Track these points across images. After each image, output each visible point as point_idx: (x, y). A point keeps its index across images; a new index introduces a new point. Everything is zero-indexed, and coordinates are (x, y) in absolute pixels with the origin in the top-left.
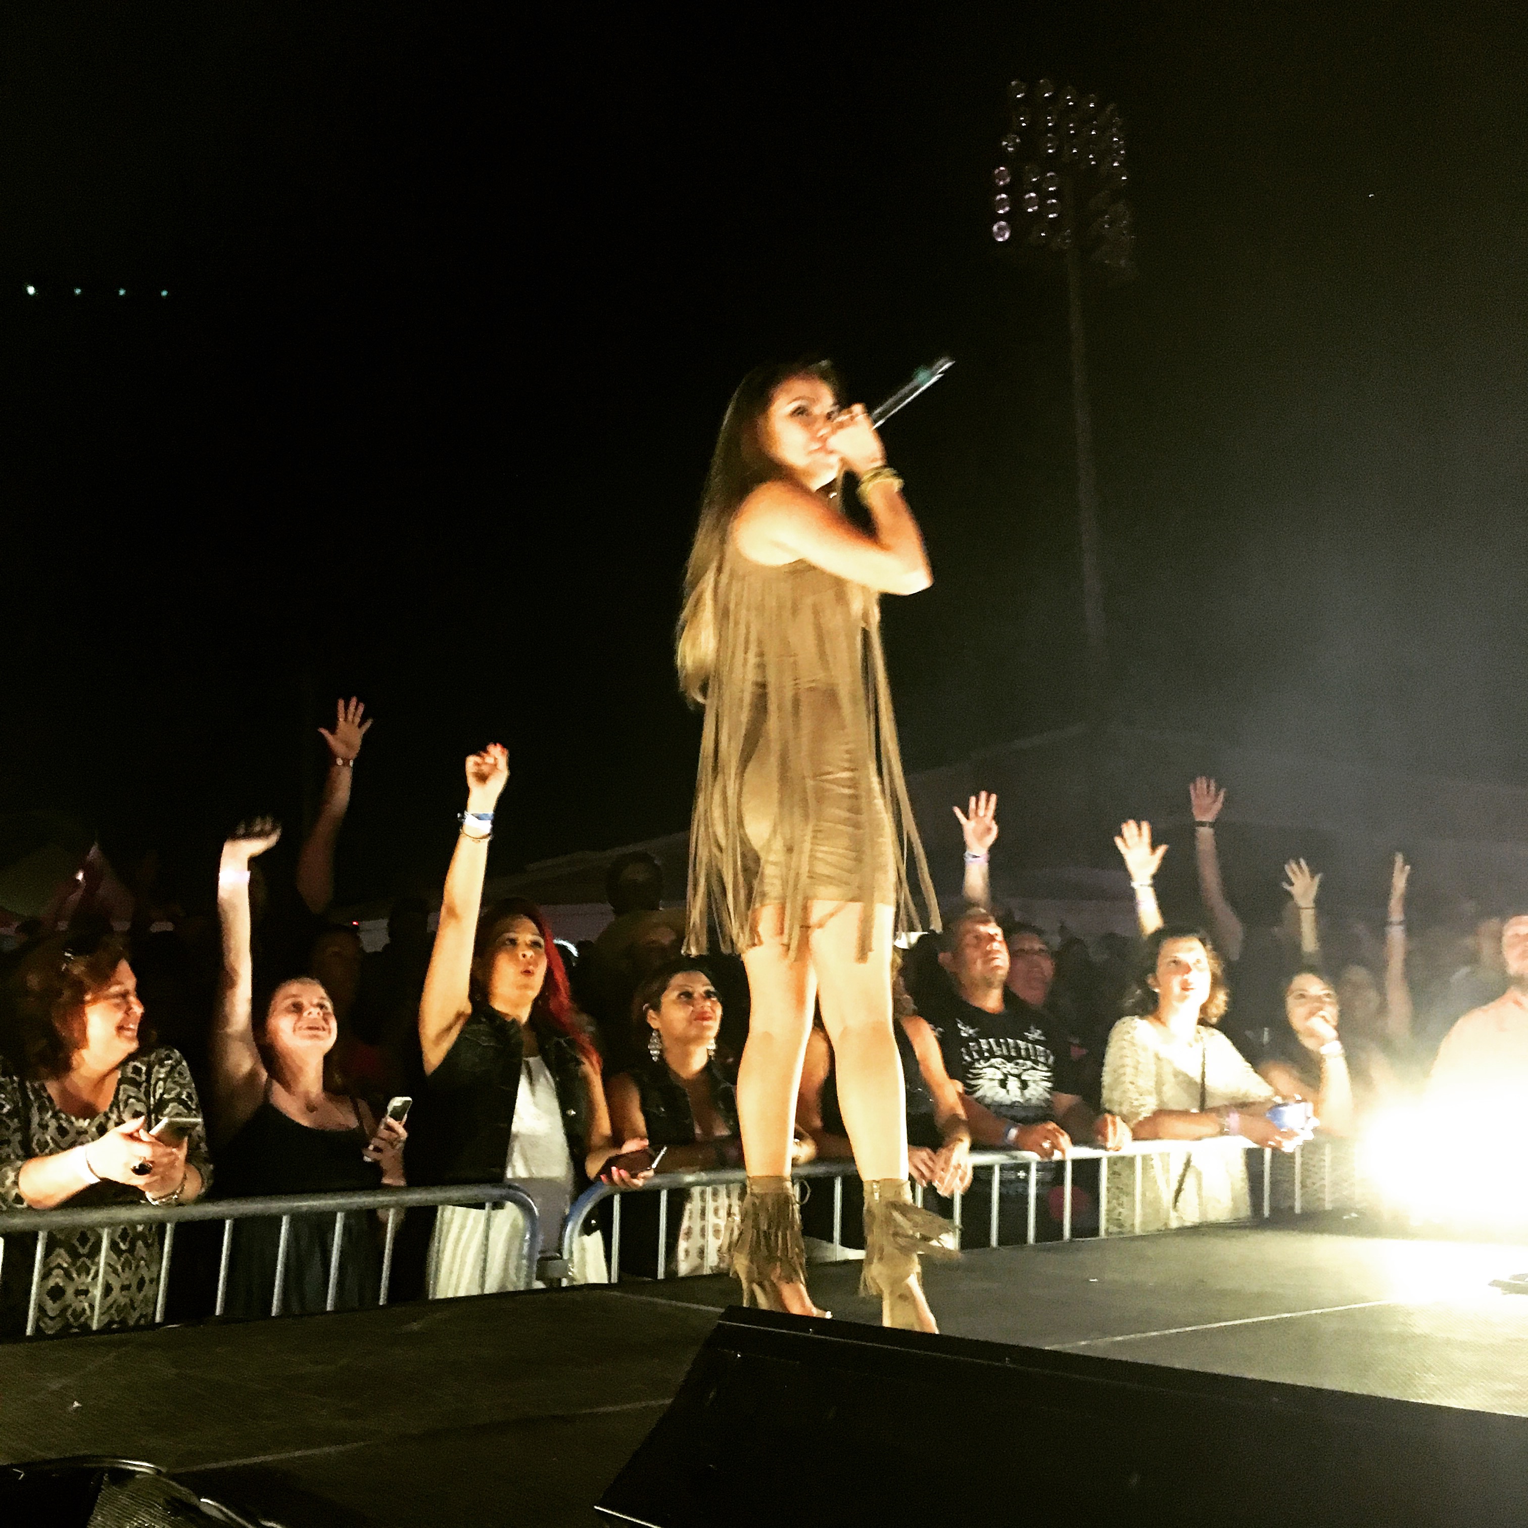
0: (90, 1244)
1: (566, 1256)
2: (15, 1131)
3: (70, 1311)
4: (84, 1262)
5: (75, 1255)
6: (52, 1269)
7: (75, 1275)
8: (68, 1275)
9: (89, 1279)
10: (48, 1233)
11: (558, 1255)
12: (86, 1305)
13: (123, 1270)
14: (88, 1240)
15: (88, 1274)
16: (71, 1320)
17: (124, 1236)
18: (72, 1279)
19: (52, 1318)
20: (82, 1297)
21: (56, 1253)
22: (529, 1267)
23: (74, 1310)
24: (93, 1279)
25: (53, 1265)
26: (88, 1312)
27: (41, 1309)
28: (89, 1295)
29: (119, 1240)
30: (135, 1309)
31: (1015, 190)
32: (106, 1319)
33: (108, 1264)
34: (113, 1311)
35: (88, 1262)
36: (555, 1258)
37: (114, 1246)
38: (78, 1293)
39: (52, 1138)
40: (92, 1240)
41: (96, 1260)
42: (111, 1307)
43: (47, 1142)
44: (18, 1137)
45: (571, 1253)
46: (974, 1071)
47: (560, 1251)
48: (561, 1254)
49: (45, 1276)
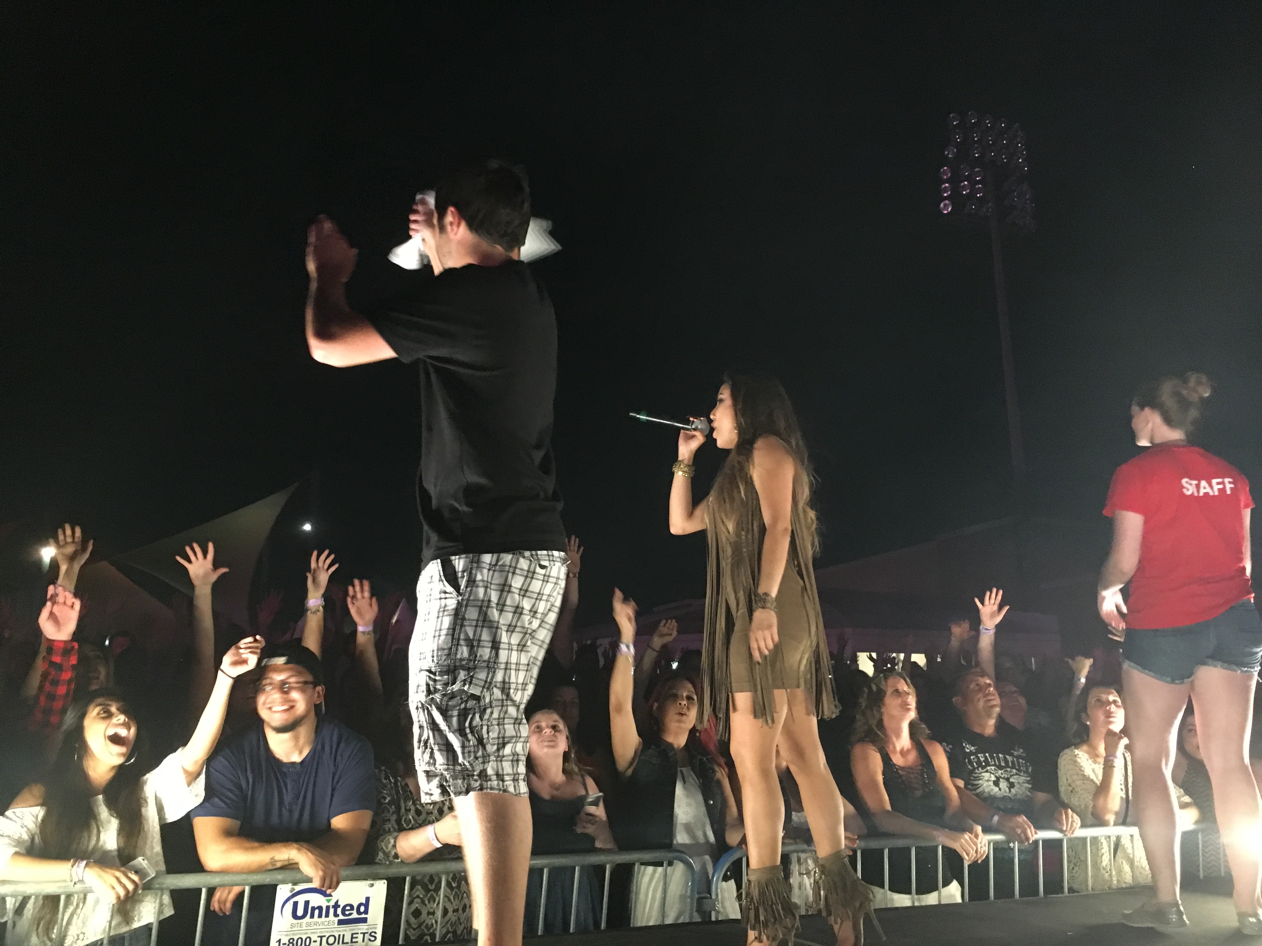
0: (435, 883)
1: (714, 897)
2: (393, 813)
3: (425, 924)
4: (432, 894)
5: (427, 890)
6: (414, 898)
7: (427, 902)
8: (423, 902)
9: (435, 905)
10: (412, 877)
11: (709, 896)
12: (434, 921)
13: (454, 899)
14: (434, 880)
15: (434, 902)
16: (426, 930)
17: (454, 878)
18: (425, 905)
19: (414, 929)
20: (431, 916)
21: (416, 888)
22: (692, 904)
23: (427, 924)
24: (437, 905)
25: (415, 896)
26: (434, 925)
27: (407, 922)
28: (435, 915)
29: (451, 881)
30: (461, 924)
31: (955, 180)
32: (444, 931)
33: (446, 896)
34: (449, 925)
35: (435, 895)
36: (706, 898)
37: (448, 884)
38: (429, 913)
39: (412, 817)
40: (436, 880)
41: (439, 893)
42: (447, 923)
43: (410, 820)
44: (394, 817)
45: (717, 895)
46: (976, 775)
47: (709, 892)
48: (711, 895)
49: (410, 903)
